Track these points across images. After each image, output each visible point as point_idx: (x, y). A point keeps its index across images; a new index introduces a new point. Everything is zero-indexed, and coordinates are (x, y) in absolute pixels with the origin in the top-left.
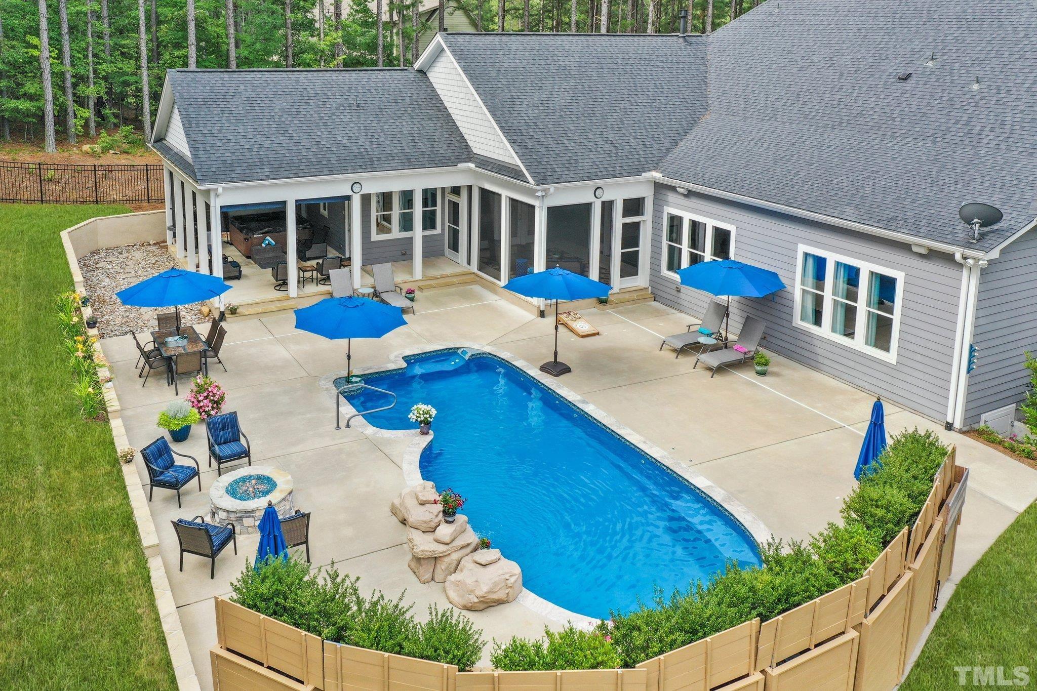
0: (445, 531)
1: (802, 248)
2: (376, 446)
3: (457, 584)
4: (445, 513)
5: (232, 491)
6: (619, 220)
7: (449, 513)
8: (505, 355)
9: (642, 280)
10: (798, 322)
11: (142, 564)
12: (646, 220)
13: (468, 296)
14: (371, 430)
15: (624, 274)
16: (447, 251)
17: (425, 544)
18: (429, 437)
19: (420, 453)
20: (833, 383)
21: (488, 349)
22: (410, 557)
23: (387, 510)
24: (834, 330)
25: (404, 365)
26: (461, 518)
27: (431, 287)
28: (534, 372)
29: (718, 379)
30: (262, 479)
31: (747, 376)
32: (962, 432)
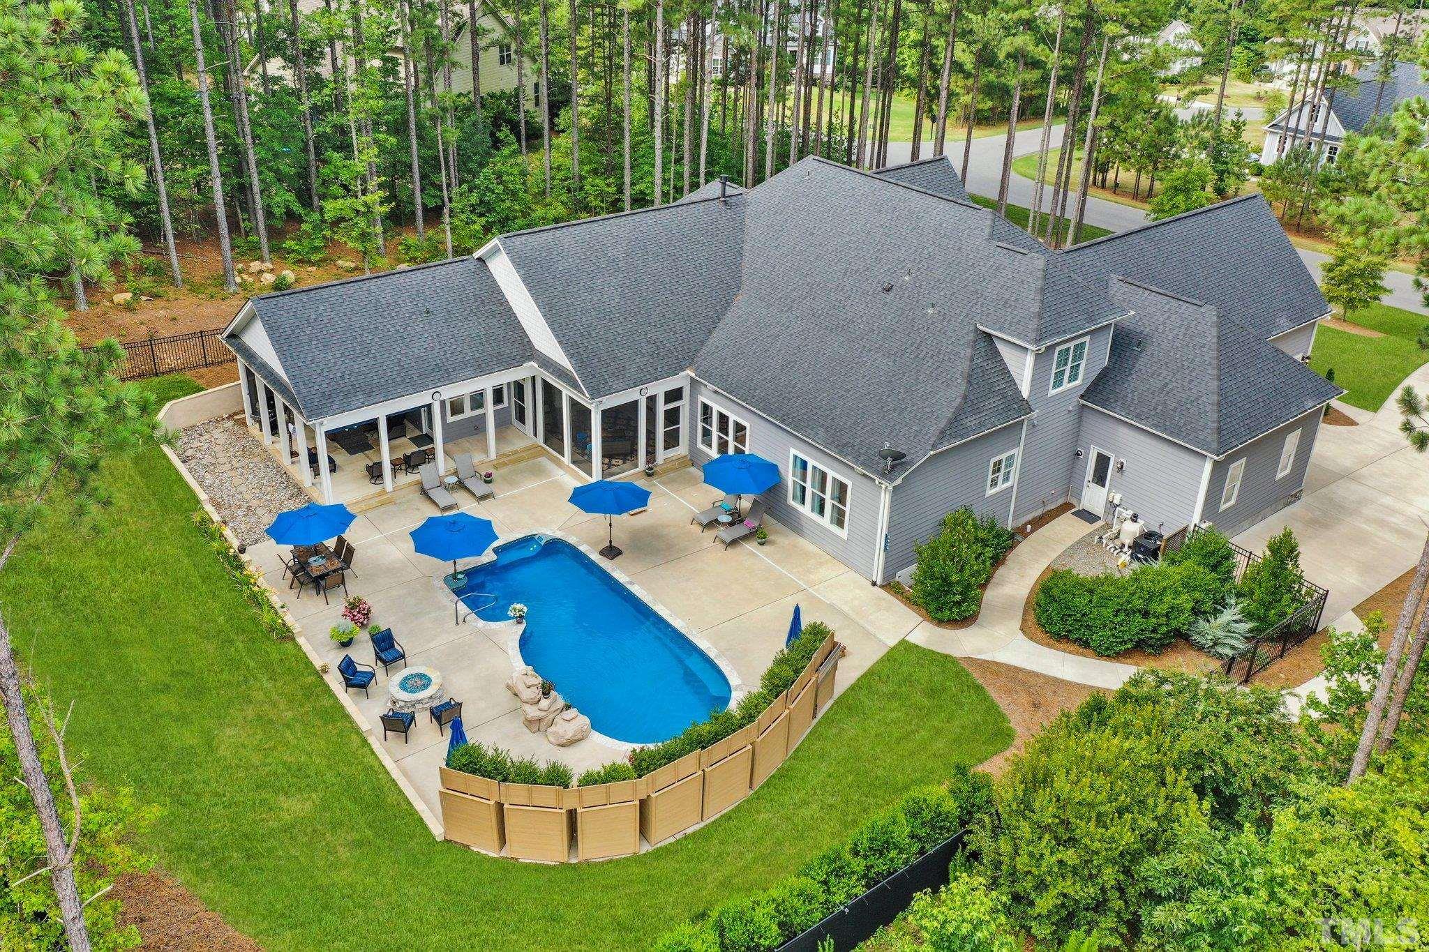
0: (544, 703)
1: (793, 451)
2: (487, 636)
3: (554, 733)
4: (544, 694)
5: (404, 685)
6: (661, 408)
7: (546, 694)
8: (572, 540)
9: (682, 450)
10: (791, 502)
11: (365, 742)
12: (684, 404)
13: (538, 472)
14: (481, 623)
15: (667, 446)
16: (515, 421)
17: (533, 712)
18: (523, 626)
19: (518, 637)
20: (812, 548)
21: (558, 535)
22: (522, 718)
23: (503, 686)
24: (813, 510)
25: (495, 557)
26: (553, 693)
27: (505, 464)
28: (595, 557)
29: (732, 552)
30: (422, 676)
31: (751, 546)
32: (882, 587)
